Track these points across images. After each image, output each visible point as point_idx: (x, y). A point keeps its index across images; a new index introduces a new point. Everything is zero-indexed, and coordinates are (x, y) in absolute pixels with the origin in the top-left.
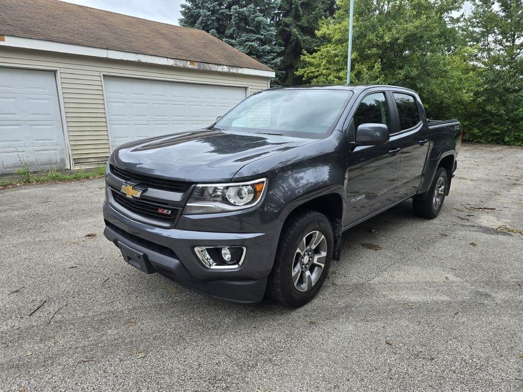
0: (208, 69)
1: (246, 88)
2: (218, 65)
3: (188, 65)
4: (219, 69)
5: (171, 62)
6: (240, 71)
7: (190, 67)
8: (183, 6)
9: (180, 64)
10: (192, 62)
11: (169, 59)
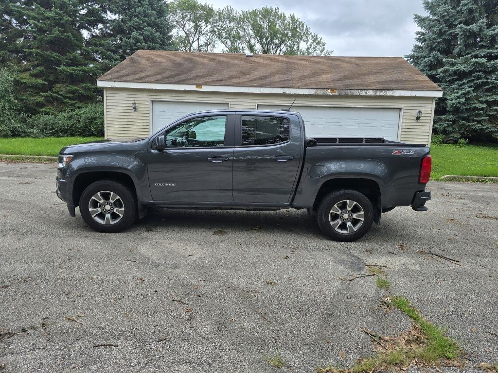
0: (350, 94)
1: (400, 109)
2: (361, 90)
3: (329, 92)
4: (363, 93)
5: (312, 92)
6: (390, 93)
7: (330, 94)
8: (418, 33)
9: (320, 92)
10: (332, 90)
11: (310, 90)
